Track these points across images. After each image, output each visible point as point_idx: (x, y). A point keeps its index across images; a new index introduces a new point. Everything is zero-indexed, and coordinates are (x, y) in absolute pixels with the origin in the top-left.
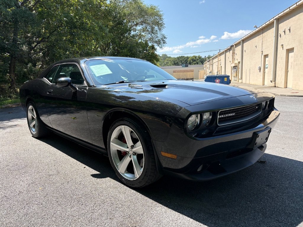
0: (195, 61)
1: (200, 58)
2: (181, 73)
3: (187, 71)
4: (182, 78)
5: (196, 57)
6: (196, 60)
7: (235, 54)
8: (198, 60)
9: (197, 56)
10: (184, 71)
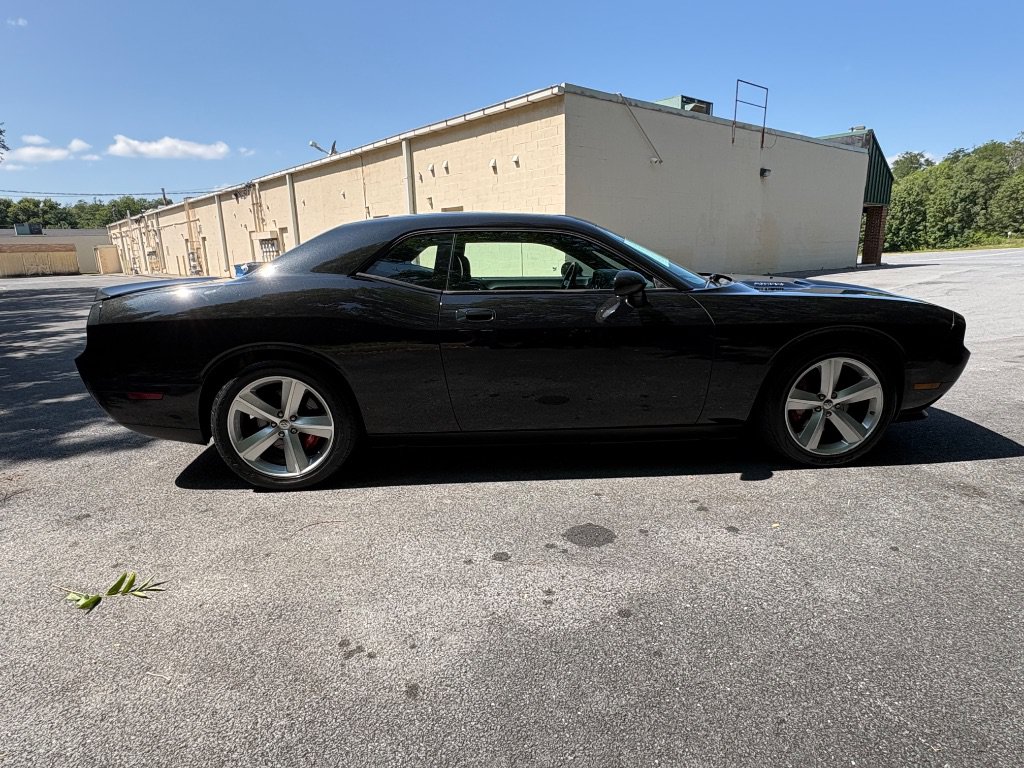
0: (35, 215)
1: (53, 207)
2: (27, 254)
3: (39, 249)
4: (34, 271)
5: (37, 204)
6: (40, 212)
7: (264, 207)
8: (45, 212)
9: (42, 199)
10: (24, 249)
